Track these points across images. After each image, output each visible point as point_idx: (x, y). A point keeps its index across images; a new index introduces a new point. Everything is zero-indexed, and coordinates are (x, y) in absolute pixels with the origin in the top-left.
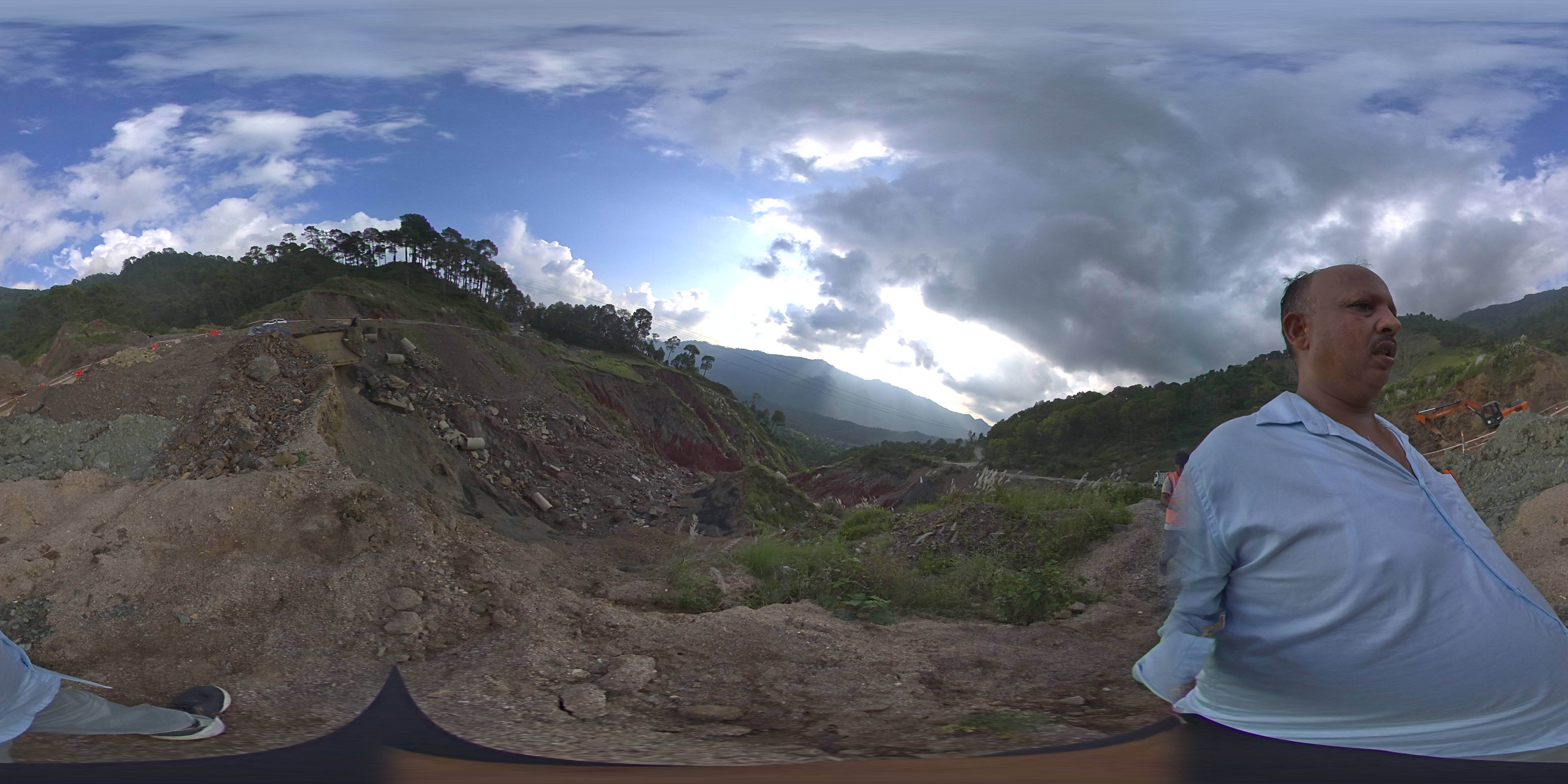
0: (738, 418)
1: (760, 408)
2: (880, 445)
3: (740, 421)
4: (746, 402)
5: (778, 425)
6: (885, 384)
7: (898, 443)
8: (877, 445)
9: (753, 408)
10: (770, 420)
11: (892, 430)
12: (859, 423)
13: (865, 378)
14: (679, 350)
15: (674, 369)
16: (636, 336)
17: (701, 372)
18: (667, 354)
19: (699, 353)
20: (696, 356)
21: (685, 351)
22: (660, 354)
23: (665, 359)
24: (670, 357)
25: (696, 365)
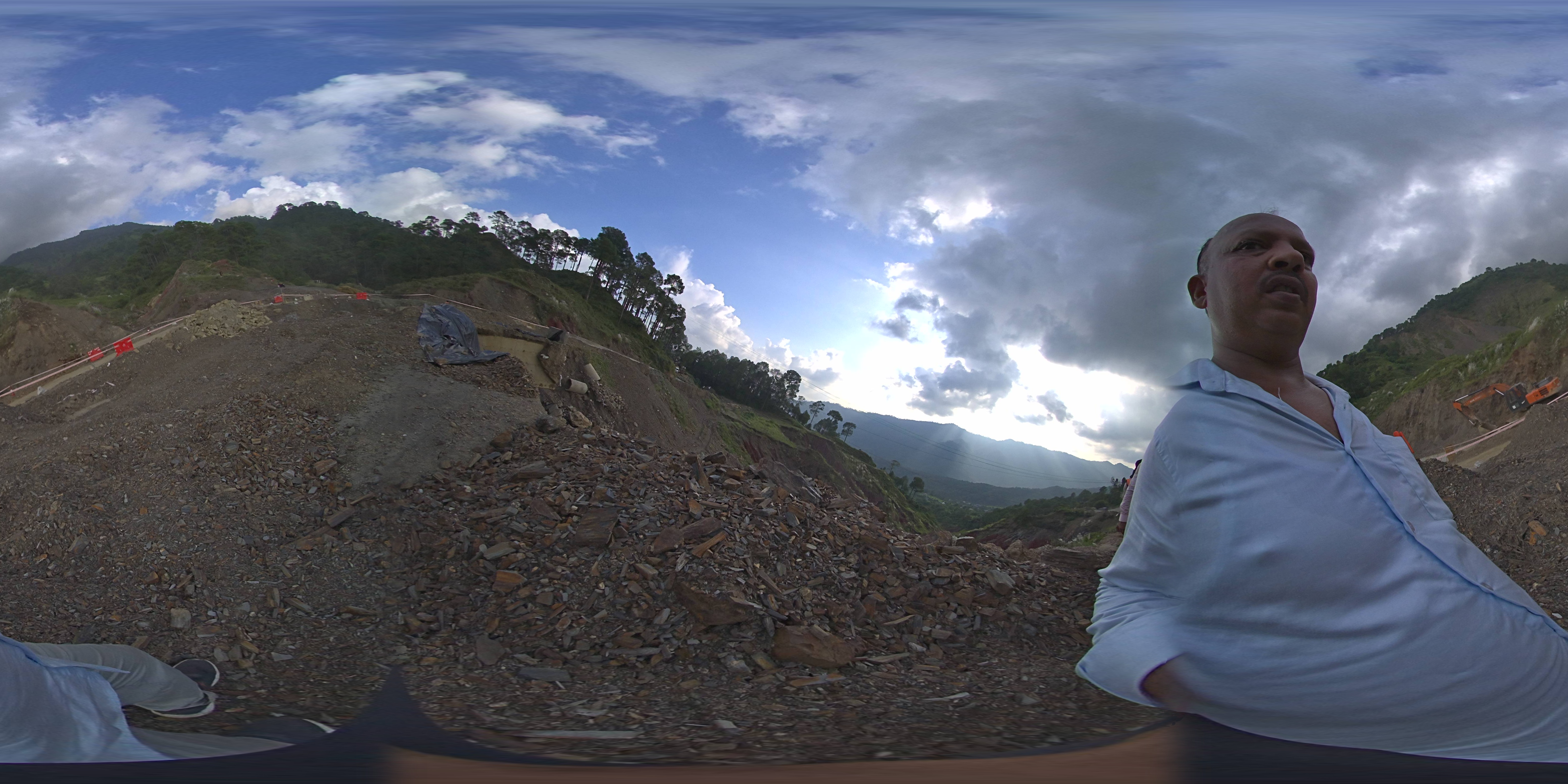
0: (879, 485)
1: (898, 474)
2: (1023, 504)
3: (881, 488)
4: (885, 469)
5: (916, 491)
6: (1018, 442)
7: (1042, 501)
8: (1020, 505)
9: (891, 474)
10: (908, 486)
11: (1031, 488)
12: (996, 483)
13: (998, 440)
14: (823, 415)
15: (818, 434)
16: (784, 396)
17: (842, 438)
18: (811, 417)
19: (841, 419)
20: (839, 422)
21: (828, 417)
22: (804, 418)
23: (809, 422)
24: (814, 420)
25: (837, 431)
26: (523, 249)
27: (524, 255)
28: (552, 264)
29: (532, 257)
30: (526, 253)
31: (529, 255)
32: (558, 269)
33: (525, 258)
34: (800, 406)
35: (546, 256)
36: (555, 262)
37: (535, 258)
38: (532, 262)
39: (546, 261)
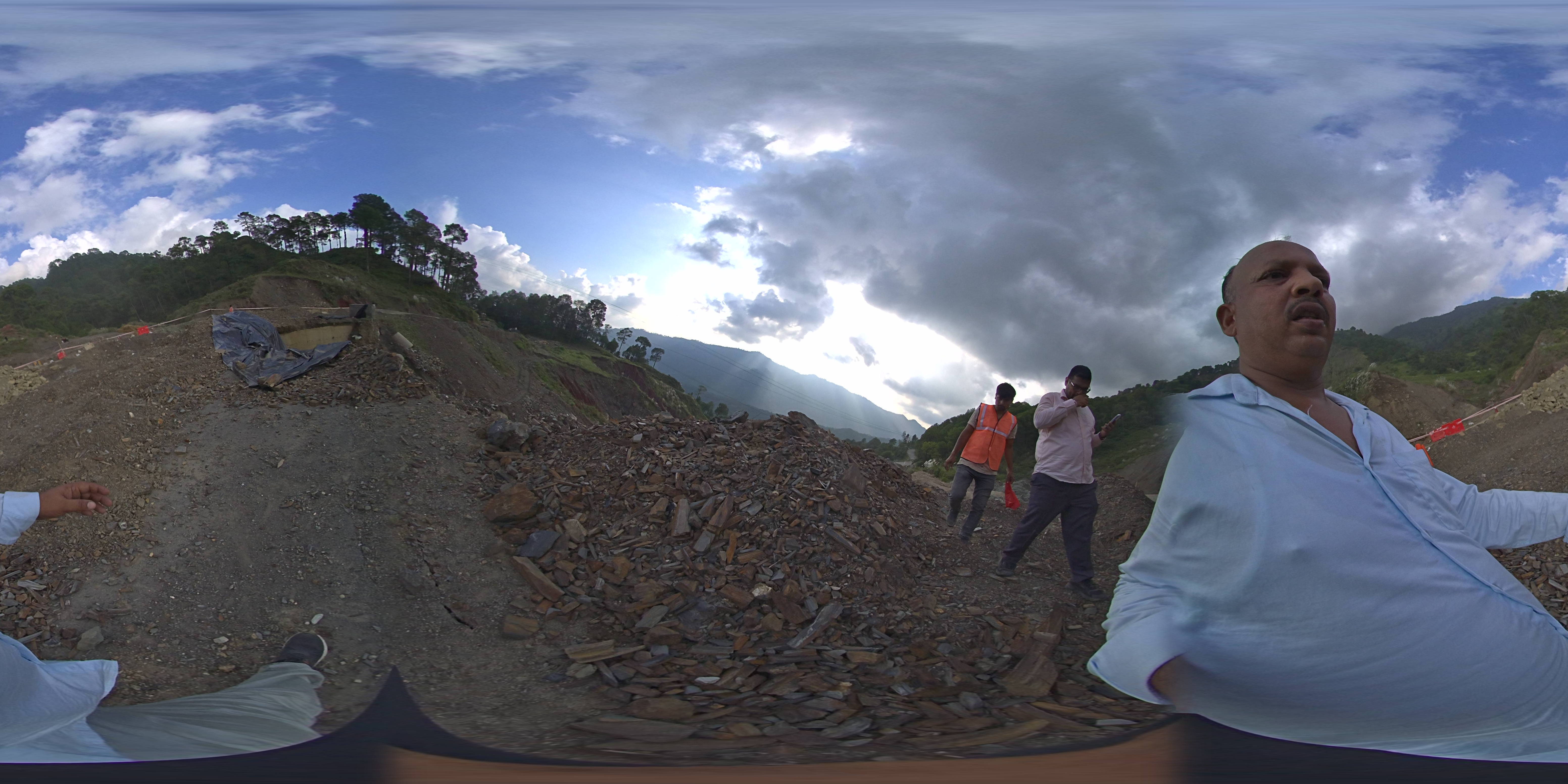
0: (688, 410)
1: (704, 400)
6: (822, 380)
9: (699, 400)
10: (717, 409)
14: (631, 342)
15: (627, 361)
16: (590, 327)
17: (651, 364)
18: (620, 345)
19: (650, 346)
20: (647, 348)
21: (636, 343)
22: (613, 346)
23: (617, 350)
24: (622, 348)
25: (646, 357)
26: (283, 242)
27: (286, 247)
28: (317, 247)
29: (295, 246)
30: (287, 244)
31: (291, 246)
32: (325, 251)
33: (288, 250)
34: (608, 335)
35: (308, 242)
36: (319, 245)
37: (298, 247)
38: (297, 252)
39: (310, 246)
